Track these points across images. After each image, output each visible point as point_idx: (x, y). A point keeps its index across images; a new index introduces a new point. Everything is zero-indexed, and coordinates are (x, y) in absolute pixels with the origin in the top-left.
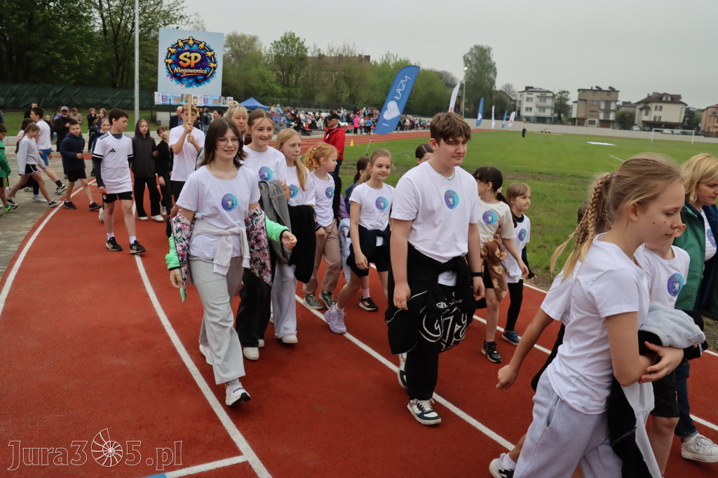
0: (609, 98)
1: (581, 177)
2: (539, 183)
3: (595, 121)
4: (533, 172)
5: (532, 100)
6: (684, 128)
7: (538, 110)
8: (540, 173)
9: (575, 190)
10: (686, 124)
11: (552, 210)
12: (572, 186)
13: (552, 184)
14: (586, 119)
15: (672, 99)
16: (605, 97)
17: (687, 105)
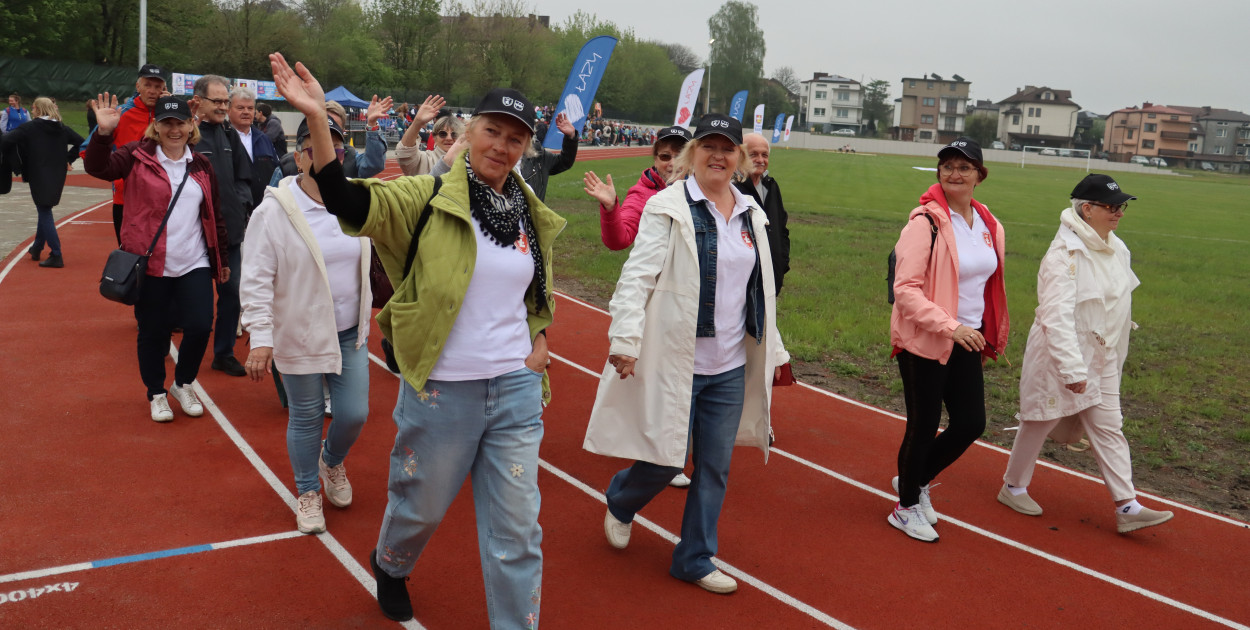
0: (953, 95)
1: (879, 220)
2: (807, 228)
3: (930, 133)
4: (802, 213)
5: (825, 96)
6: (1077, 146)
7: (835, 113)
8: (815, 214)
9: (860, 238)
10: (1079, 139)
11: (812, 266)
12: (858, 233)
13: (825, 230)
14: (916, 129)
15: (1056, 97)
16: (946, 91)
17: (1080, 108)
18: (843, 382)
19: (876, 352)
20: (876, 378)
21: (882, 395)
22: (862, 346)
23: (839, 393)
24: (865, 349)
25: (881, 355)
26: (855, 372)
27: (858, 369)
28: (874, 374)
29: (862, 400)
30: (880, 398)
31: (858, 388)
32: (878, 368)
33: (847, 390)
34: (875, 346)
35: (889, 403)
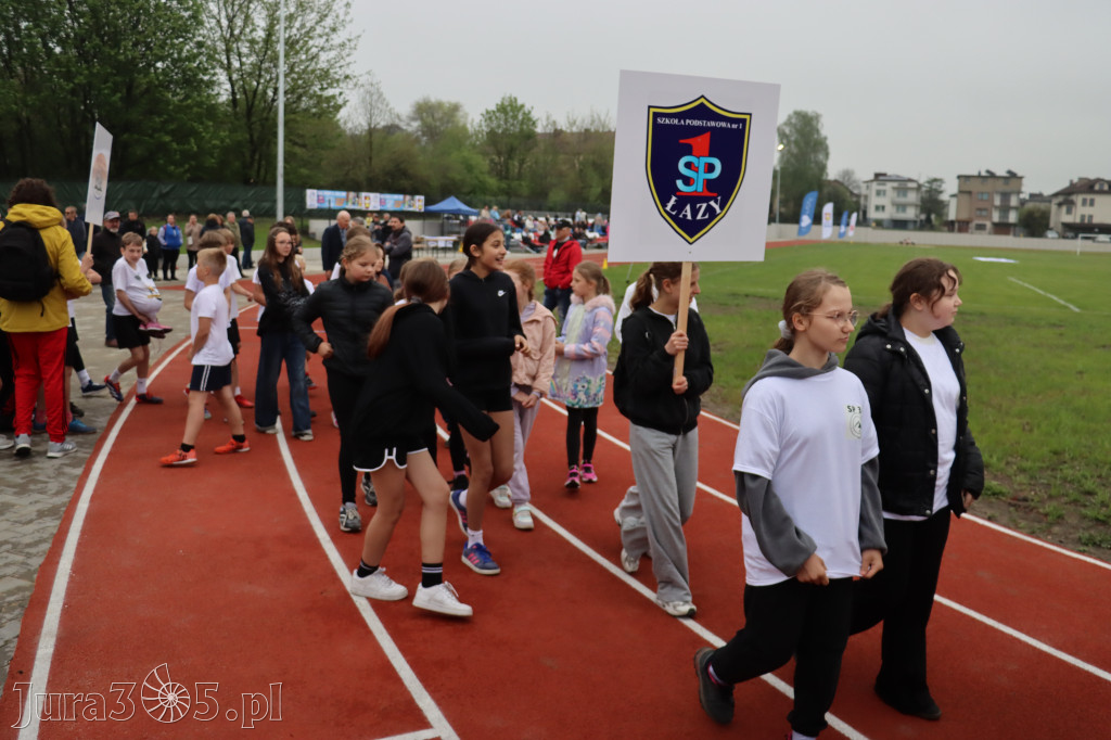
0: (1007, 189)
3: (985, 225)
5: (884, 194)
7: (895, 210)
14: (971, 222)
15: (1109, 187)
16: (1000, 186)
18: (990, 505)
19: (1015, 467)
20: (1025, 500)
21: (1039, 522)
22: (998, 459)
23: (990, 519)
24: (1002, 465)
25: (1022, 470)
26: (1001, 493)
27: (1004, 490)
28: (1022, 495)
29: (1016, 528)
30: (1037, 525)
31: (1010, 512)
32: (1024, 487)
33: (997, 514)
34: (1010, 459)
35: (1050, 533)
